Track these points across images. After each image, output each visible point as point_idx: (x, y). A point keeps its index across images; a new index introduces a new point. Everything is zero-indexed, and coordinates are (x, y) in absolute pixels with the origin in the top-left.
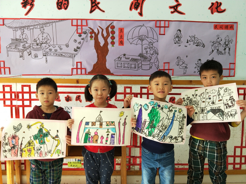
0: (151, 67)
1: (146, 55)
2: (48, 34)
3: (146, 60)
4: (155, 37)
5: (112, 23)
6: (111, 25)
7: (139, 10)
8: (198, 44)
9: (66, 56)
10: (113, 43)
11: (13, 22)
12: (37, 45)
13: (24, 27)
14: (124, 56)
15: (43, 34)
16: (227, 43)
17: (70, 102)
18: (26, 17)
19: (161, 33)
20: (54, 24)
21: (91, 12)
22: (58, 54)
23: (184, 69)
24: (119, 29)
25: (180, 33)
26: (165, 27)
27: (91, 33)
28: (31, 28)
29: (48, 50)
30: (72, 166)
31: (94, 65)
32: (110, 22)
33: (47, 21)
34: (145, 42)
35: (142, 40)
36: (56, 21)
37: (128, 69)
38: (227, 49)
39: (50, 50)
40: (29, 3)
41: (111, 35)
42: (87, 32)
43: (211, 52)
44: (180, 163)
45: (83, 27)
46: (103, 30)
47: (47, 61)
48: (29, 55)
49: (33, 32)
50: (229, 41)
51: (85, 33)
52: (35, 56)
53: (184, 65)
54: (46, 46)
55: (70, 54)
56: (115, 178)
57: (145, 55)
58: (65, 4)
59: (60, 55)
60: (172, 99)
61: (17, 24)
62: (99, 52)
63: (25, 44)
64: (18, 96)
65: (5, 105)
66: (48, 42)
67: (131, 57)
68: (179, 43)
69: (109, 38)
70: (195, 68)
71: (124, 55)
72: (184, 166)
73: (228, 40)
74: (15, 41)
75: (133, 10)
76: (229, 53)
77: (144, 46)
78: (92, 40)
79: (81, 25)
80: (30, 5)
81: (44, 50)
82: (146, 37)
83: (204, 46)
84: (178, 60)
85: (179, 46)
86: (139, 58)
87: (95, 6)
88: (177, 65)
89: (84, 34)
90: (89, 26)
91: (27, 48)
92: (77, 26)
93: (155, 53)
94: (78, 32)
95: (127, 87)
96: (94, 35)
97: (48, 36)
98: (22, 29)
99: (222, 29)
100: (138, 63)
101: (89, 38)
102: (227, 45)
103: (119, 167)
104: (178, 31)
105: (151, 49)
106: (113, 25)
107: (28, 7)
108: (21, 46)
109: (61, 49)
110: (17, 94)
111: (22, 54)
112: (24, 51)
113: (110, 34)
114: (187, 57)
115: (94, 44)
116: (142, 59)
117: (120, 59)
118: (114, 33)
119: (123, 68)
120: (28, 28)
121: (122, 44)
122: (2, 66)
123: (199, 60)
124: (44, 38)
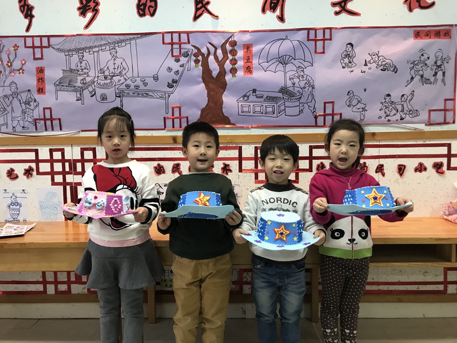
0: (302, 110)
1: (292, 90)
2: (124, 60)
3: (292, 98)
4: (308, 58)
5: (231, 37)
6: (230, 40)
7: (278, 12)
8: (385, 68)
9: (155, 96)
10: (234, 71)
11: (65, 41)
12: (106, 78)
13: (84, 49)
14: (253, 93)
15: (115, 60)
16: (439, 63)
17: (162, 175)
18: (87, 32)
19: (318, 51)
20: (133, 42)
21: (196, 18)
22: (141, 92)
23: (361, 113)
24: (244, 45)
25: (352, 48)
26: (324, 40)
27: (196, 55)
28: (95, 50)
29: (123, 86)
30: (168, 286)
31: (203, 111)
32: (228, 35)
33: (122, 37)
34: (289, 67)
35: (285, 63)
36: (136, 36)
37: (262, 115)
38: (440, 74)
39: (127, 86)
40: (91, 8)
41: (230, 57)
42: (189, 53)
43: (410, 81)
45: (182, 46)
46: (216, 49)
47: (122, 106)
48: (92, 96)
49: (98, 56)
50: (443, 60)
51: (186, 55)
52: (102, 98)
53: (360, 106)
54: (120, 80)
55: (161, 93)
57: (291, 89)
58: (150, 6)
59: (145, 95)
61: (71, 44)
62: (211, 87)
64: (75, 168)
65: (54, 183)
66: (124, 73)
67: (266, 95)
68: (350, 67)
69: (228, 62)
70: (380, 110)
71: (254, 91)
73: (442, 57)
74: (69, 74)
75: (268, 12)
76: (443, 81)
77: (288, 75)
78: (198, 68)
79: (178, 41)
80: (93, 11)
81: (117, 87)
82: (291, 58)
83: (395, 70)
84: (349, 96)
86: (280, 95)
87: (201, 8)
88: (348, 106)
89: (185, 57)
90: (193, 42)
91: (89, 85)
92: (172, 44)
93: (307, 85)
94: (174, 55)
96: (202, 58)
97: (124, 63)
98: (79, 52)
99: (430, 38)
100: (278, 104)
101: (193, 64)
102: (439, 66)
104: (348, 45)
105: (301, 79)
106: (233, 39)
107: (89, 15)
108: (79, 81)
109: (145, 84)
110: (74, 164)
111: (80, 95)
112: (84, 90)
113: (229, 55)
114: (365, 90)
115: (201, 73)
116: (285, 97)
117: (246, 98)
118: (235, 53)
119: (251, 113)
120: (90, 50)
121: (249, 71)
122: (48, 116)
123: (387, 96)
124: (116, 67)
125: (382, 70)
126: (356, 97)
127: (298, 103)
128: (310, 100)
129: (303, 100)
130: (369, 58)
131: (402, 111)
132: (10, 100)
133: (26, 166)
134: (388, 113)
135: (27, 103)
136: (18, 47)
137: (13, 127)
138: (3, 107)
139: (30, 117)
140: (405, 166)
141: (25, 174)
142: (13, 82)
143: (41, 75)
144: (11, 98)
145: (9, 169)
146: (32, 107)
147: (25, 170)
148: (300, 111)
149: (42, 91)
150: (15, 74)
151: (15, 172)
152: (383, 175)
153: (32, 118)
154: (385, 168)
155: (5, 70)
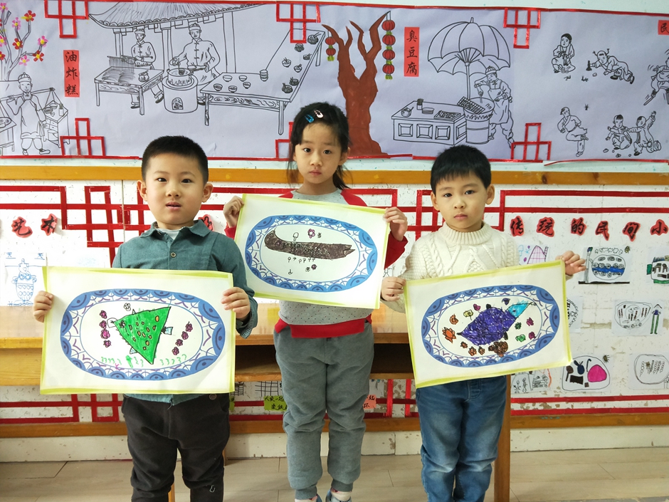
0: (492, 135)
1: (479, 103)
2: (213, 44)
3: (478, 116)
4: (504, 55)
5: (386, 14)
6: (385, 19)
8: (618, 75)
9: (261, 105)
10: (389, 69)
11: (114, 8)
12: (182, 73)
13: (146, 24)
14: (418, 104)
15: (197, 43)
19: (518, 44)
20: (227, 15)
22: (240, 98)
23: (580, 142)
24: (406, 29)
25: (570, 42)
26: (529, 27)
27: (329, 41)
28: (163, 25)
29: (210, 88)
30: (277, 407)
32: (382, 11)
33: (210, 7)
34: (475, 66)
35: (468, 61)
36: (233, 6)
37: (430, 140)
41: (384, 47)
42: (319, 37)
43: (650, 97)
44: (562, 396)
45: (309, 25)
46: (361, 33)
47: (207, 119)
48: (157, 102)
49: (169, 36)
51: (314, 40)
52: (174, 105)
53: (578, 131)
54: (206, 77)
55: (271, 101)
56: (390, 439)
57: (477, 101)
59: (245, 103)
60: (545, 224)
61: (124, 14)
62: (352, 94)
63: (146, 72)
64: (128, 218)
65: (91, 244)
66: (212, 65)
67: (437, 109)
68: (565, 72)
69: (380, 54)
70: (607, 139)
71: (420, 102)
72: (572, 403)
74: (119, 64)
77: (473, 79)
78: (332, 62)
79: (302, 18)
81: (199, 88)
82: (477, 53)
83: (631, 79)
84: (562, 116)
85: (568, 78)
86: (460, 110)
88: (561, 131)
89: (311, 43)
90: (325, 21)
91: (154, 83)
92: (292, 21)
93: (501, 97)
94: (295, 39)
95: (424, 191)
96: (338, 46)
97: (212, 50)
98: (138, 28)
100: (456, 125)
101: (324, 55)
103: (402, 410)
104: (564, 38)
105: (493, 87)
106: (389, 19)
108: (137, 76)
109: (247, 86)
110: (126, 213)
111: (139, 98)
112: (145, 91)
113: (382, 44)
114: (587, 108)
115: (337, 71)
116: (467, 114)
117: (406, 113)
118: (391, 40)
119: (414, 138)
120: (156, 26)
121: (413, 71)
122: (83, 133)
123: (617, 118)
124: (200, 56)
125: (612, 78)
126: (573, 118)
127: (485, 124)
128: (504, 120)
129: (493, 120)
130: (593, 59)
131: (638, 141)
132: (19, 104)
133: (46, 214)
134: (618, 143)
135: (48, 110)
136: (34, 15)
137: (24, 150)
138: (6, 116)
139: (54, 134)
140: (637, 226)
141: (43, 228)
142: (24, 74)
143: (72, 64)
144: (20, 100)
145: (16, 219)
146: (56, 117)
147: (44, 221)
148: (489, 137)
149: (74, 91)
150: (28, 60)
151: (26, 225)
152: (607, 237)
153: (56, 135)
154: (610, 227)
155: (10, 54)
